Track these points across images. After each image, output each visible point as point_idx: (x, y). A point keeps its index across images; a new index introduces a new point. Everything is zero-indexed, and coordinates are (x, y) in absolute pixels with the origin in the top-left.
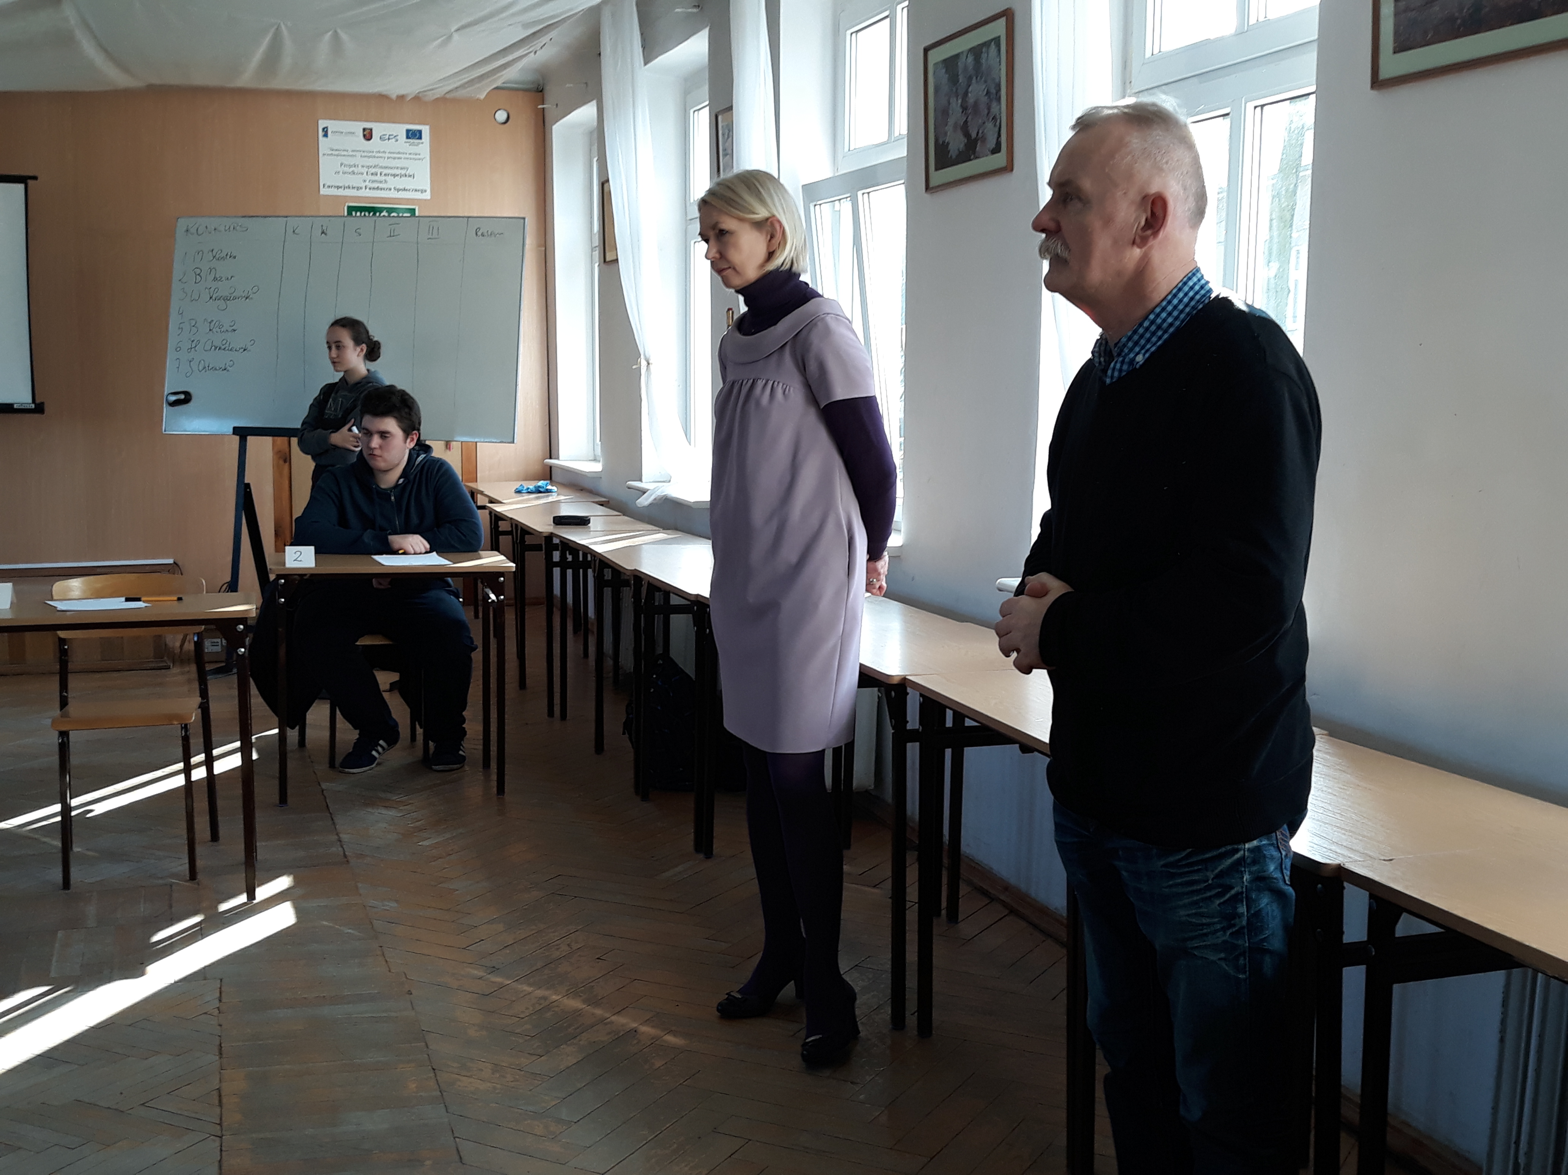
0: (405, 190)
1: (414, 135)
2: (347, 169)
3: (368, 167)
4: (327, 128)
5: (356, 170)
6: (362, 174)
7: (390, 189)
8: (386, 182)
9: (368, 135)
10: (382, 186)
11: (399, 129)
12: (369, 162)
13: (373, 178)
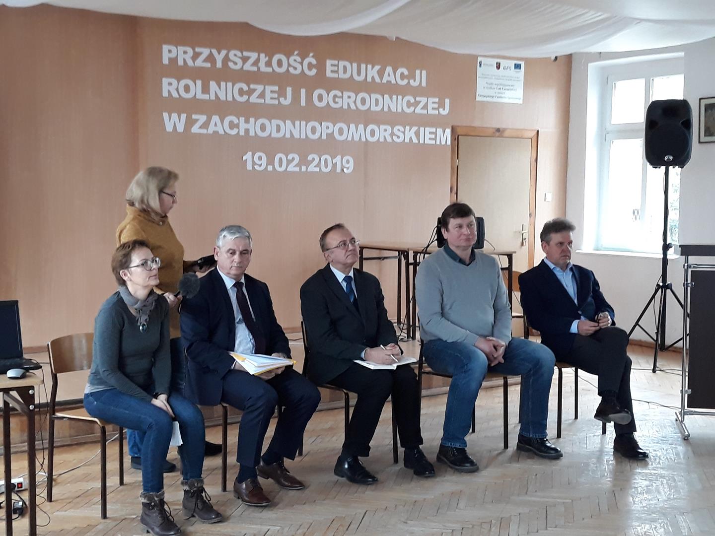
0: (512, 98)
1: (518, 66)
2: (489, 86)
3: (498, 85)
4: (481, 62)
5: (492, 86)
6: (494, 88)
7: (506, 98)
8: (504, 93)
9: (498, 67)
10: (502, 96)
11: (512, 63)
12: (497, 82)
13: (499, 91)
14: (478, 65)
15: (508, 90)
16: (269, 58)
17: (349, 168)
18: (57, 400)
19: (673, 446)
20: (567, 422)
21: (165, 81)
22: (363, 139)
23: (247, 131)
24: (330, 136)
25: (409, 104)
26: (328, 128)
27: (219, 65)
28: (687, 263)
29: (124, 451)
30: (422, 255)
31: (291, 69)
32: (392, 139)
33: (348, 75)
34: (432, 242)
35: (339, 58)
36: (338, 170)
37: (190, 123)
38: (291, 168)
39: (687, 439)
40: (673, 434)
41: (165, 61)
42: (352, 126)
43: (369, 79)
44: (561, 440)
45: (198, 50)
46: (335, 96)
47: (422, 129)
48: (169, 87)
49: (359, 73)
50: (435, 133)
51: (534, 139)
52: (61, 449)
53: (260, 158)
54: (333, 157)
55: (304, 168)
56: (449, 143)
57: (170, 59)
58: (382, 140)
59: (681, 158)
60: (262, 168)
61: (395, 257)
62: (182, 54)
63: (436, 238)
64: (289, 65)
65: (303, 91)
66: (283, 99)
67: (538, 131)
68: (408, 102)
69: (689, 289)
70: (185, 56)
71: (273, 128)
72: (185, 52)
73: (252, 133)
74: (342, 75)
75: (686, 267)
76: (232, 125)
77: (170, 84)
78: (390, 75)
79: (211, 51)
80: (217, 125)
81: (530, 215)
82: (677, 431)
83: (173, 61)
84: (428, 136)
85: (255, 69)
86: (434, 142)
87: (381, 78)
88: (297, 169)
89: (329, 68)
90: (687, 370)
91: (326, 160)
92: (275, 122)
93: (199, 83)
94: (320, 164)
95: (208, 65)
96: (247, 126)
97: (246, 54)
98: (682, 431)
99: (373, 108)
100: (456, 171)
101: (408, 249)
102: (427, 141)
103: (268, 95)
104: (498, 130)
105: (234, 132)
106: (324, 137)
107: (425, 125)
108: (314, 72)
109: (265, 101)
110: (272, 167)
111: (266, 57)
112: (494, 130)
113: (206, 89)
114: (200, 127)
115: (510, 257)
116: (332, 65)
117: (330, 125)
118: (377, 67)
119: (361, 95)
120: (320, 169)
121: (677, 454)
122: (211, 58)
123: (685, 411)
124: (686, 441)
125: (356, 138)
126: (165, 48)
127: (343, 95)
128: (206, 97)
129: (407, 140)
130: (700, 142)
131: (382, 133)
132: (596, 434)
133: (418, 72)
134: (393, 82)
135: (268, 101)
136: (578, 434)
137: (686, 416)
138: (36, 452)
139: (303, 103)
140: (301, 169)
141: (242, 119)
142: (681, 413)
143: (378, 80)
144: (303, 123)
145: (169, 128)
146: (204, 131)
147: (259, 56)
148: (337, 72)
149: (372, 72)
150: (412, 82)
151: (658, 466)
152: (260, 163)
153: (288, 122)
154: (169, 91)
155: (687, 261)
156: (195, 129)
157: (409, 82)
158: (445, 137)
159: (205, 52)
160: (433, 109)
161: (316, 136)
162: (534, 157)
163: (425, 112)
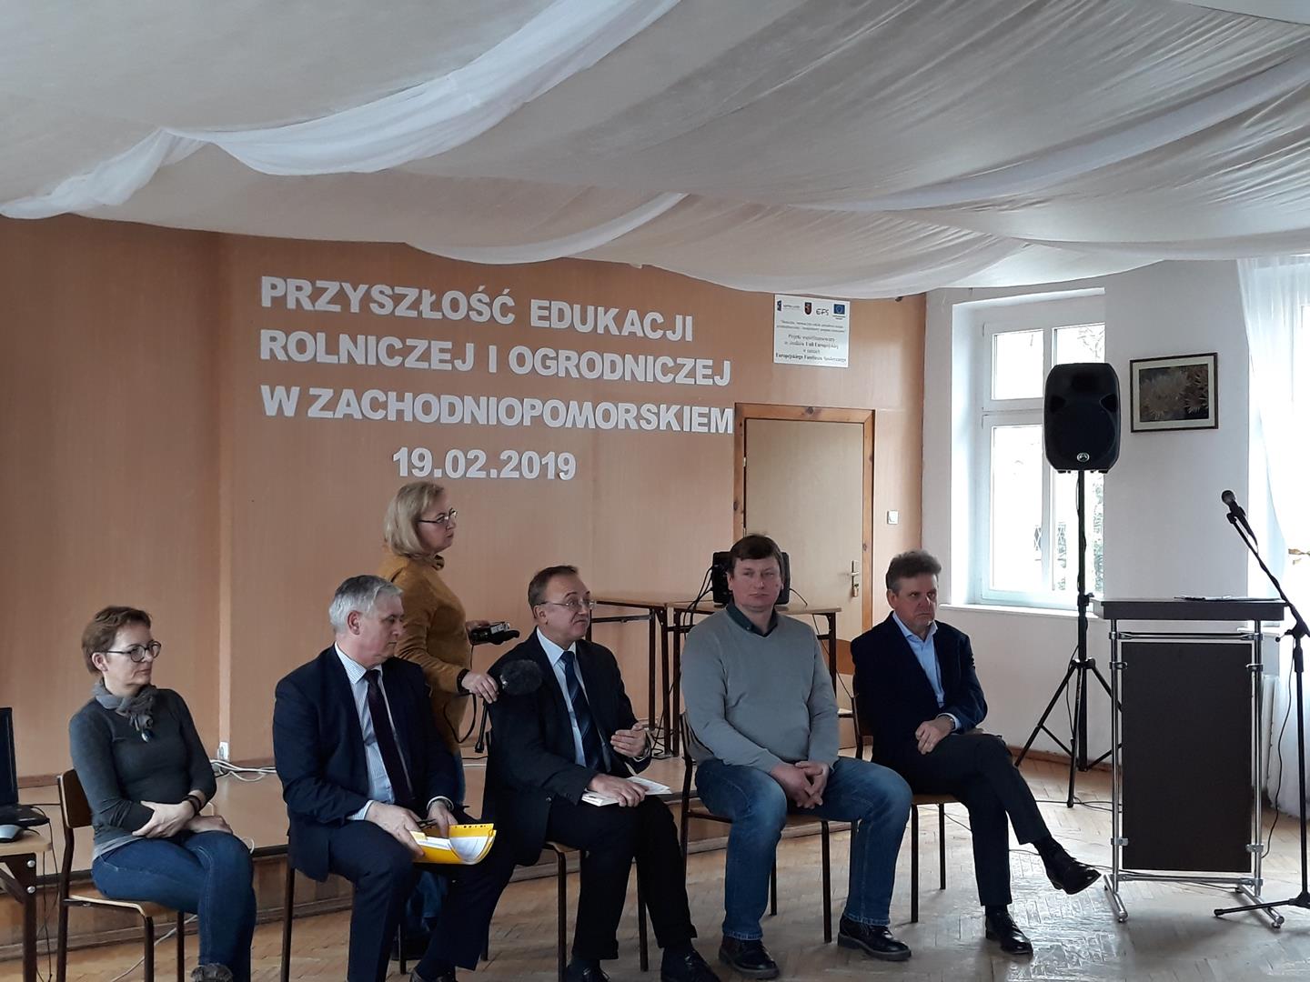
0: (831, 359)
1: (839, 309)
2: (793, 340)
3: (807, 338)
4: (781, 302)
5: (799, 340)
6: (803, 344)
7: (822, 359)
8: (817, 351)
9: (808, 310)
10: (816, 355)
11: (830, 305)
12: (808, 333)
13: (811, 348)
14: (776, 306)
15: (824, 346)
16: (437, 297)
17: (569, 471)
18: (74, 869)
19: (1101, 933)
20: (928, 895)
21: (265, 334)
22: (592, 426)
23: (400, 413)
24: (538, 420)
25: (665, 370)
26: (533, 407)
27: (355, 308)
28: (1115, 631)
29: (185, 957)
30: (689, 614)
31: (474, 316)
32: (638, 423)
33: (565, 324)
34: (705, 593)
35: (551, 297)
36: (551, 475)
37: (305, 401)
38: (473, 473)
39: (1124, 922)
40: (1100, 913)
41: (266, 303)
42: (574, 405)
43: (601, 330)
44: (918, 925)
45: (320, 284)
46: (545, 357)
47: (687, 409)
48: (272, 344)
49: (584, 321)
50: (708, 416)
51: (868, 425)
52: (80, 953)
53: (422, 457)
54: (542, 454)
55: (494, 473)
56: (730, 430)
57: (274, 299)
58: (622, 426)
59: (1103, 458)
60: (425, 473)
61: (644, 617)
62: (295, 292)
63: (711, 586)
64: (470, 308)
65: (493, 350)
66: (460, 361)
67: (874, 411)
68: (664, 365)
69: (1119, 672)
70: (298, 294)
71: (442, 410)
72: (299, 288)
73: (408, 417)
74: (556, 324)
75: (1113, 637)
76: (376, 404)
77: (273, 339)
78: (634, 324)
79: (341, 286)
80: (350, 405)
81: (864, 546)
82: (1108, 907)
83: (279, 302)
84: (696, 420)
85: (414, 314)
86: (705, 429)
87: (620, 328)
88: (483, 475)
89: (535, 313)
90: (1121, 803)
91: (530, 459)
92: (446, 399)
93: (321, 336)
94: (520, 465)
95: (337, 308)
96: (400, 406)
97: (398, 290)
98: (1115, 910)
99: (608, 376)
100: (742, 477)
101: (666, 604)
102: (696, 428)
103: (436, 356)
104: (810, 410)
105: (379, 415)
106: (527, 422)
107: (693, 402)
108: (511, 318)
109: (430, 365)
110: (440, 470)
111: (431, 295)
112: (803, 410)
113: (332, 348)
114: (323, 409)
115: (831, 617)
116: (540, 308)
117: (538, 403)
118: (613, 312)
119: (587, 355)
120: (521, 474)
121: (1107, 948)
122: (341, 298)
123: (1120, 873)
124: (1121, 925)
125: (580, 425)
126: (266, 281)
127: (557, 354)
128: (332, 359)
129: (663, 427)
130: (1133, 431)
131: (622, 415)
132: (976, 914)
133: (679, 318)
134: (640, 334)
135: (436, 365)
136: (947, 916)
137: (1120, 883)
138: (38, 958)
139: (493, 368)
140: (489, 474)
141: (392, 395)
142: (1112, 877)
143: (614, 331)
144: (493, 400)
145: (271, 410)
146: (329, 415)
147: (421, 292)
149: (605, 319)
150: (669, 333)
151: (1078, 968)
152: (421, 465)
153: (468, 399)
154: (271, 350)
155: (1114, 628)
156: (314, 412)
157: (664, 334)
158: (724, 421)
159: (333, 287)
160: (705, 376)
161: (514, 422)
162: (868, 453)
163: (691, 381)
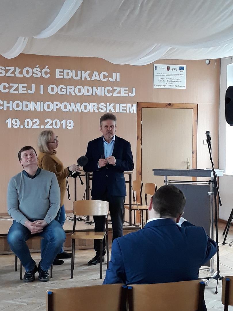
0: (178, 86)
1: (182, 68)
2: (161, 80)
3: (168, 79)
4: (156, 67)
5: (164, 80)
6: (166, 81)
7: (174, 86)
8: (173, 84)
9: (168, 69)
11: (178, 67)
12: (168, 77)
13: (169, 82)
14: (154, 68)
15: (175, 82)
16: (21, 70)
17: (71, 126)
22: (80, 111)
23: (8, 107)
24: (59, 109)
25: (109, 91)
26: (57, 105)
31: (35, 75)
32: (98, 110)
33: (69, 77)
35: (64, 68)
36: (64, 127)
38: (35, 126)
42: (73, 104)
43: (83, 79)
46: (62, 88)
47: (118, 105)
49: (77, 76)
50: (126, 107)
51: (195, 109)
53: (16, 122)
54: (61, 120)
55: (42, 127)
56: (136, 112)
58: (91, 111)
60: (17, 127)
64: (33, 73)
65: (42, 87)
66: (30, 90)
67: (197, 104)
71: (23, 106)
73: (11, 109)
74: (65, 77)
78: (96, 76)
81: (193, 153)
84: (121, 108)
85: (13, 75)
86: (125, 112)
87: (91, 77)
88: (38, 127)
89: (58, 74)
91: (56, 122)
92: (25, 103)
94: (52, 124)
96: (8, 105)
97: (7, 68)
99: (86, 94)
100: (141, 128)
102: (121, 111)
103: (21, 89)
104: (169, 104)
106: (55, 110)
107: (120, 102)
108: (48, 76)
109: (19, 92)
110: (23, 126)
111: (19, 69)
112: (167, 105)
116: (60, 72)
117: (59, 103)
119: (78, 87)
120: (53, 127)
125: (75, 110)
127: (66, 88)
129: (108, 111)
131: (92, 107)
133: (114, 74)
134: (99, 80)
135: (21, 92)
139: (42, 92)
140: (40, 127)
141: (5, 102)
143: (88, 79)
144: (42, 103)
147: (15, 69)
148: (63, 75)
149: (85, 75)
150: (110, 79)
152: (15, 124)
153: (33, 103)
157: (108, 79)
158: (133, 109)
160: (125, 93)
161: (50, 110)
162: (195, 119)
163: (120, 95)
